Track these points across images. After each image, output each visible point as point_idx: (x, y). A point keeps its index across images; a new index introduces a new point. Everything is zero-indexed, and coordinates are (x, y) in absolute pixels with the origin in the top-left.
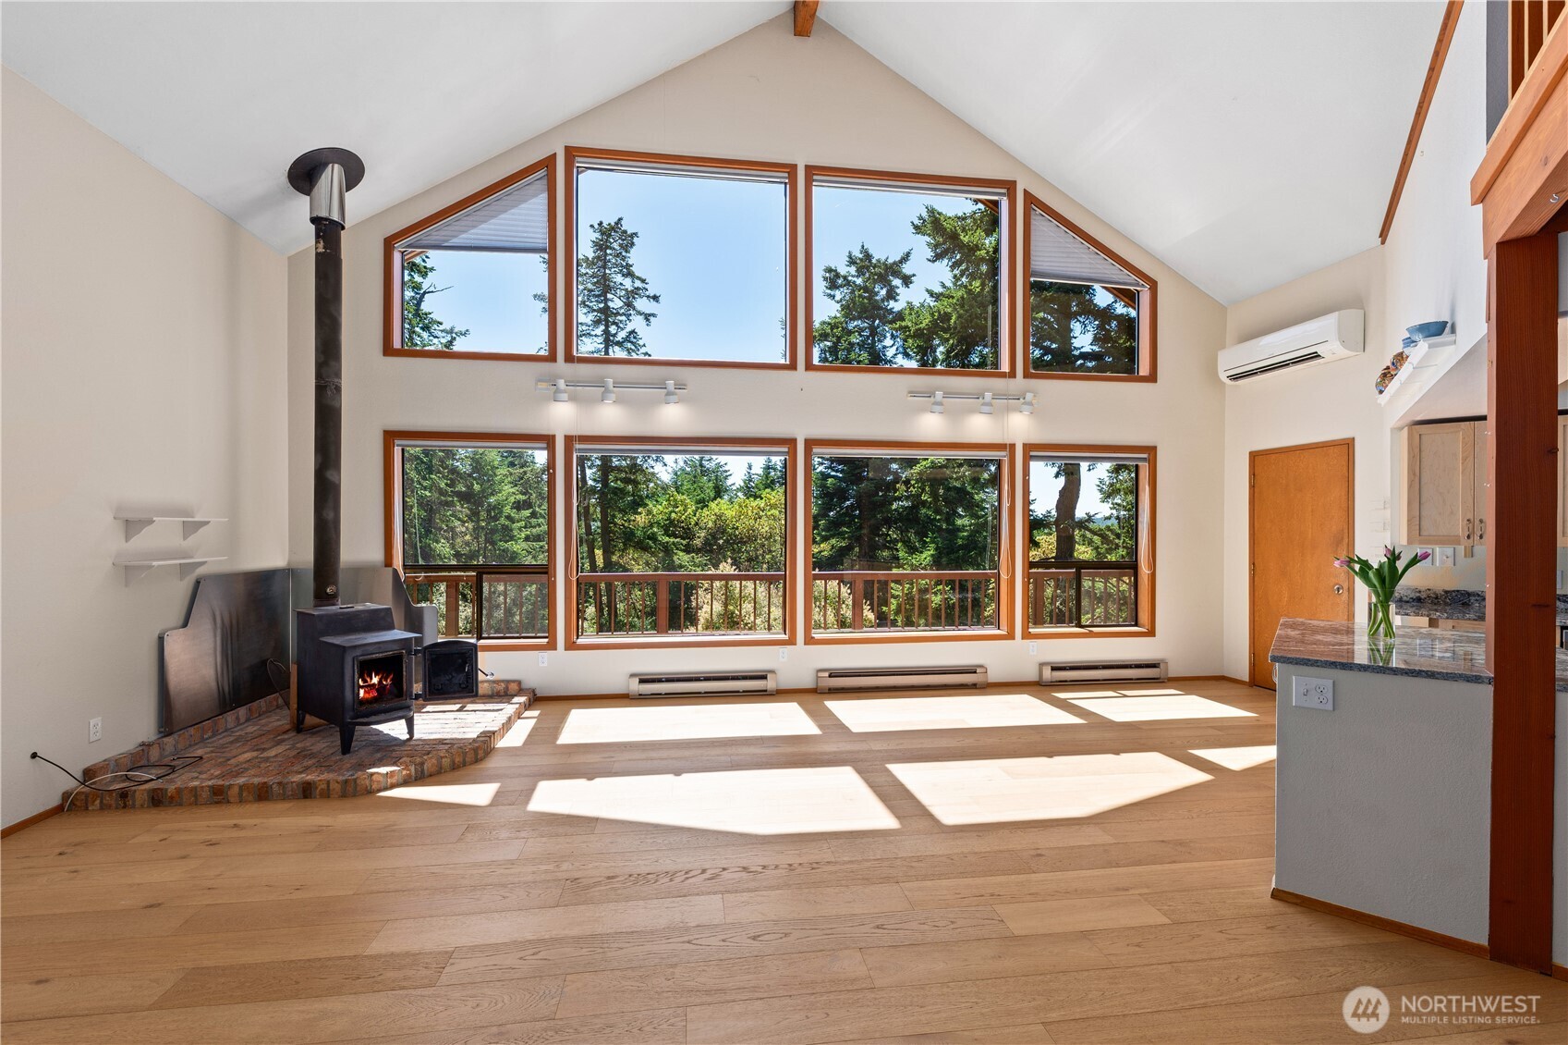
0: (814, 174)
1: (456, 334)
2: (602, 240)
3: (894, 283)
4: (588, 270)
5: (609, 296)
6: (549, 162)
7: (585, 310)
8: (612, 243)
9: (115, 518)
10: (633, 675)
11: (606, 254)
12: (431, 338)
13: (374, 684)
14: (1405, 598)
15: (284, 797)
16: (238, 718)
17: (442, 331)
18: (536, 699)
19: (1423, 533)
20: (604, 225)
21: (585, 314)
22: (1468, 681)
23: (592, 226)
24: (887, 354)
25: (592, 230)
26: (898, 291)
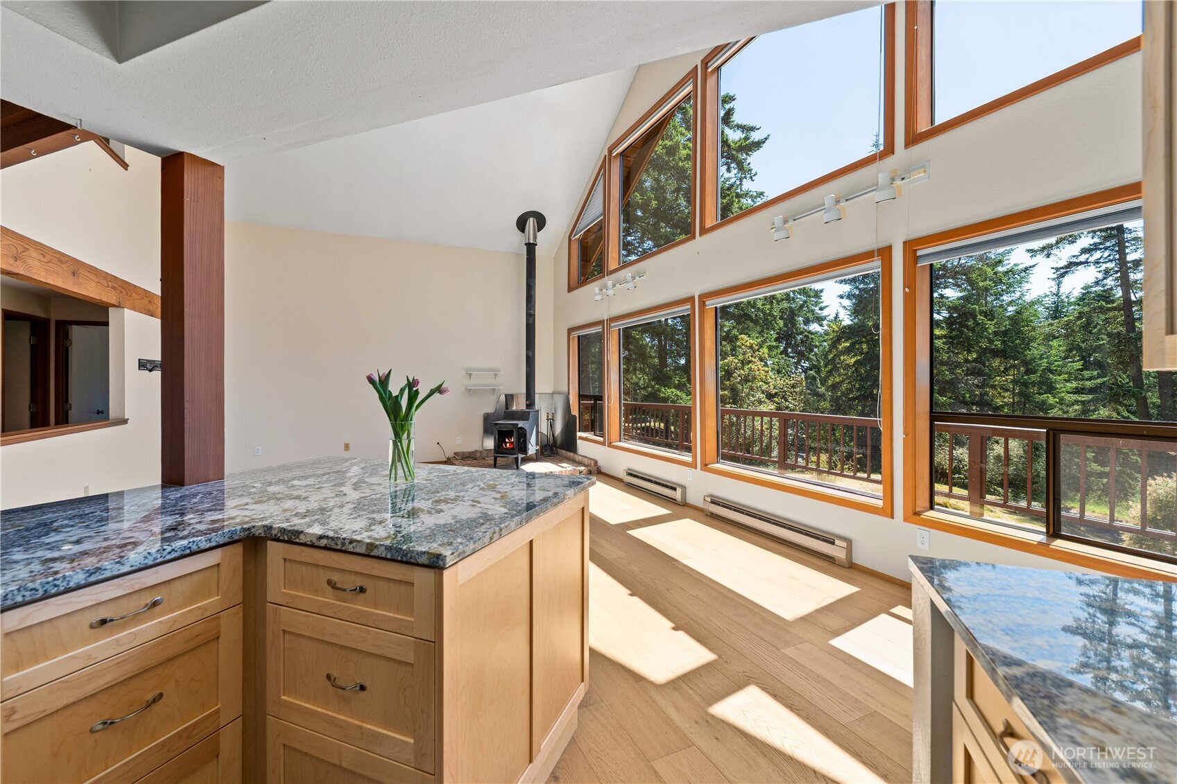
0: (707, 64)
6: (604, 163)
9: (466, 373)
10: (627, 469)
18: (599, 472)
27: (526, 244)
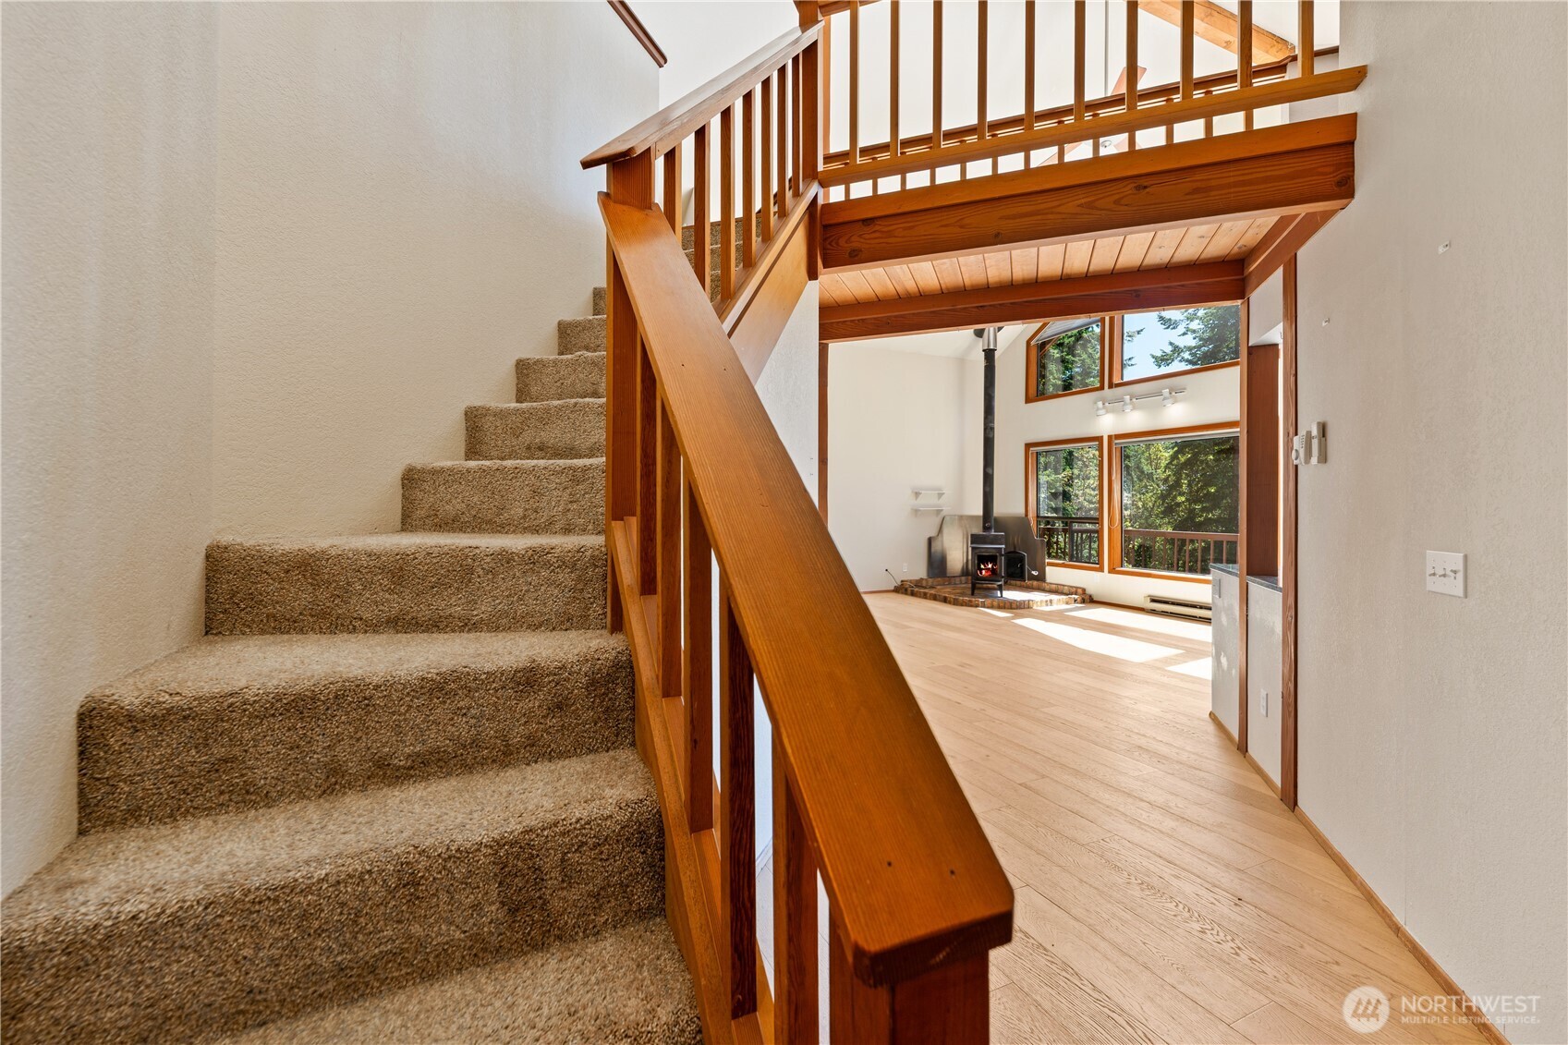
9: (911, 491)
10: (1148, 596)
16: (960, 579)
18: (1091, 601)
27: (984, 351)
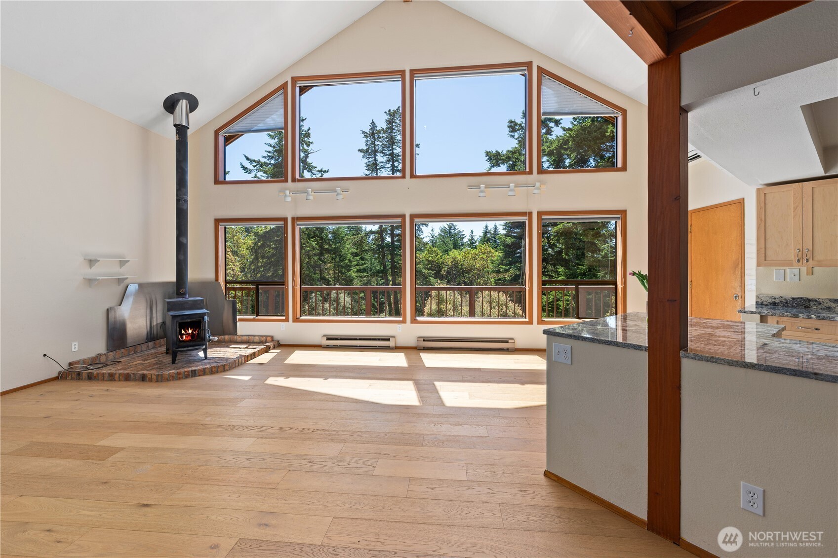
0: (414, 74)
1: (323, 172)
2: (390, 119)
3: (550, 125)
4: (384, 135)
5: (394, 147)
6: (284, 86)
7: (382, 155)
8: (395, 120)
9: (84, 259)
10: (324, 336)
11: (393, 126)
12: (312, 175)
13: (190, 333)
14: (765, 303)
15: (135, 380)
16: (148, 346)
17: (317, 171)
18: (279, 345)
19: (767, 259)
20: (391, 111)
21: (382, 157)
22: (635, 349)
23: (385, 112)
24: (544, 166)
25: (386, 114)
26: (552, 129)
27: (175, 125)
